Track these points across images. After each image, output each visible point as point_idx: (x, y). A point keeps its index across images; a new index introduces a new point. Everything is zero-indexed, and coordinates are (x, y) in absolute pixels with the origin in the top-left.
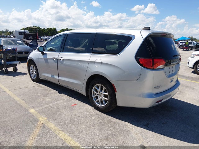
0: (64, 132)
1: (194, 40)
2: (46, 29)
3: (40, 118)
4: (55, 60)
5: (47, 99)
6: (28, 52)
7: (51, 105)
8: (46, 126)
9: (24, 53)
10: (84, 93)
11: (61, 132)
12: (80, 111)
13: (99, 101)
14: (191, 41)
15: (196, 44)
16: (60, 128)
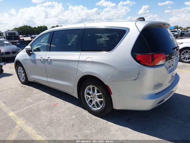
0: (41, 135)
1: (179, 29)
2: (37, 27)
3: (18, 122)
4: (42, 60)
5: (29, 100)
6: (16, 52)
7: (31, 106)
8: (23, 130)
9: (11, 53)
10: (75, 95)
11: (38, 135)
12: (60, 110)
13: (94, 105)
14: (176, 30)
15: (181, 33)
16: (37, 131)
